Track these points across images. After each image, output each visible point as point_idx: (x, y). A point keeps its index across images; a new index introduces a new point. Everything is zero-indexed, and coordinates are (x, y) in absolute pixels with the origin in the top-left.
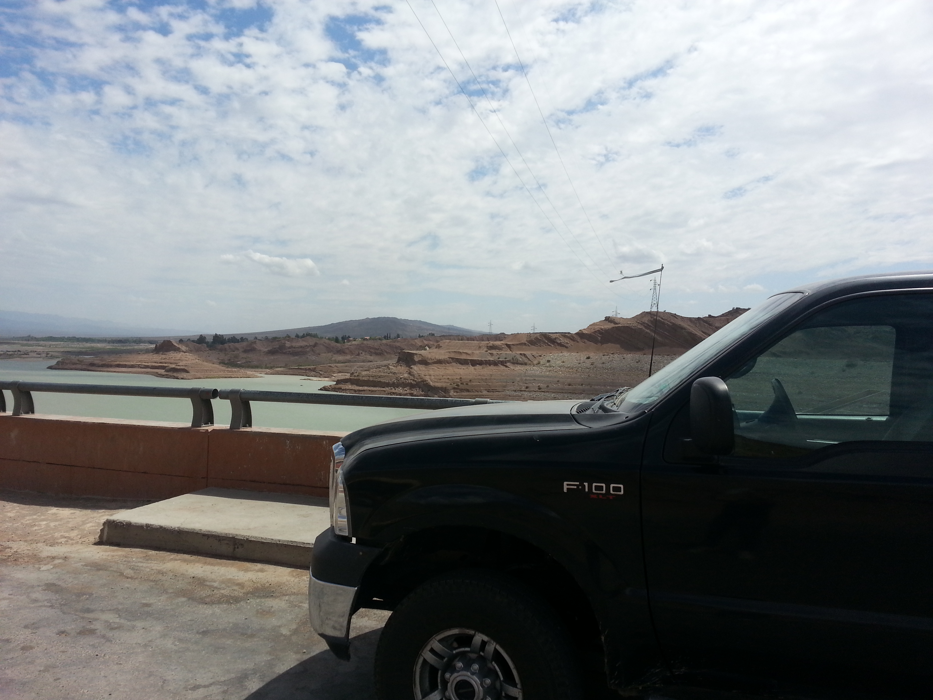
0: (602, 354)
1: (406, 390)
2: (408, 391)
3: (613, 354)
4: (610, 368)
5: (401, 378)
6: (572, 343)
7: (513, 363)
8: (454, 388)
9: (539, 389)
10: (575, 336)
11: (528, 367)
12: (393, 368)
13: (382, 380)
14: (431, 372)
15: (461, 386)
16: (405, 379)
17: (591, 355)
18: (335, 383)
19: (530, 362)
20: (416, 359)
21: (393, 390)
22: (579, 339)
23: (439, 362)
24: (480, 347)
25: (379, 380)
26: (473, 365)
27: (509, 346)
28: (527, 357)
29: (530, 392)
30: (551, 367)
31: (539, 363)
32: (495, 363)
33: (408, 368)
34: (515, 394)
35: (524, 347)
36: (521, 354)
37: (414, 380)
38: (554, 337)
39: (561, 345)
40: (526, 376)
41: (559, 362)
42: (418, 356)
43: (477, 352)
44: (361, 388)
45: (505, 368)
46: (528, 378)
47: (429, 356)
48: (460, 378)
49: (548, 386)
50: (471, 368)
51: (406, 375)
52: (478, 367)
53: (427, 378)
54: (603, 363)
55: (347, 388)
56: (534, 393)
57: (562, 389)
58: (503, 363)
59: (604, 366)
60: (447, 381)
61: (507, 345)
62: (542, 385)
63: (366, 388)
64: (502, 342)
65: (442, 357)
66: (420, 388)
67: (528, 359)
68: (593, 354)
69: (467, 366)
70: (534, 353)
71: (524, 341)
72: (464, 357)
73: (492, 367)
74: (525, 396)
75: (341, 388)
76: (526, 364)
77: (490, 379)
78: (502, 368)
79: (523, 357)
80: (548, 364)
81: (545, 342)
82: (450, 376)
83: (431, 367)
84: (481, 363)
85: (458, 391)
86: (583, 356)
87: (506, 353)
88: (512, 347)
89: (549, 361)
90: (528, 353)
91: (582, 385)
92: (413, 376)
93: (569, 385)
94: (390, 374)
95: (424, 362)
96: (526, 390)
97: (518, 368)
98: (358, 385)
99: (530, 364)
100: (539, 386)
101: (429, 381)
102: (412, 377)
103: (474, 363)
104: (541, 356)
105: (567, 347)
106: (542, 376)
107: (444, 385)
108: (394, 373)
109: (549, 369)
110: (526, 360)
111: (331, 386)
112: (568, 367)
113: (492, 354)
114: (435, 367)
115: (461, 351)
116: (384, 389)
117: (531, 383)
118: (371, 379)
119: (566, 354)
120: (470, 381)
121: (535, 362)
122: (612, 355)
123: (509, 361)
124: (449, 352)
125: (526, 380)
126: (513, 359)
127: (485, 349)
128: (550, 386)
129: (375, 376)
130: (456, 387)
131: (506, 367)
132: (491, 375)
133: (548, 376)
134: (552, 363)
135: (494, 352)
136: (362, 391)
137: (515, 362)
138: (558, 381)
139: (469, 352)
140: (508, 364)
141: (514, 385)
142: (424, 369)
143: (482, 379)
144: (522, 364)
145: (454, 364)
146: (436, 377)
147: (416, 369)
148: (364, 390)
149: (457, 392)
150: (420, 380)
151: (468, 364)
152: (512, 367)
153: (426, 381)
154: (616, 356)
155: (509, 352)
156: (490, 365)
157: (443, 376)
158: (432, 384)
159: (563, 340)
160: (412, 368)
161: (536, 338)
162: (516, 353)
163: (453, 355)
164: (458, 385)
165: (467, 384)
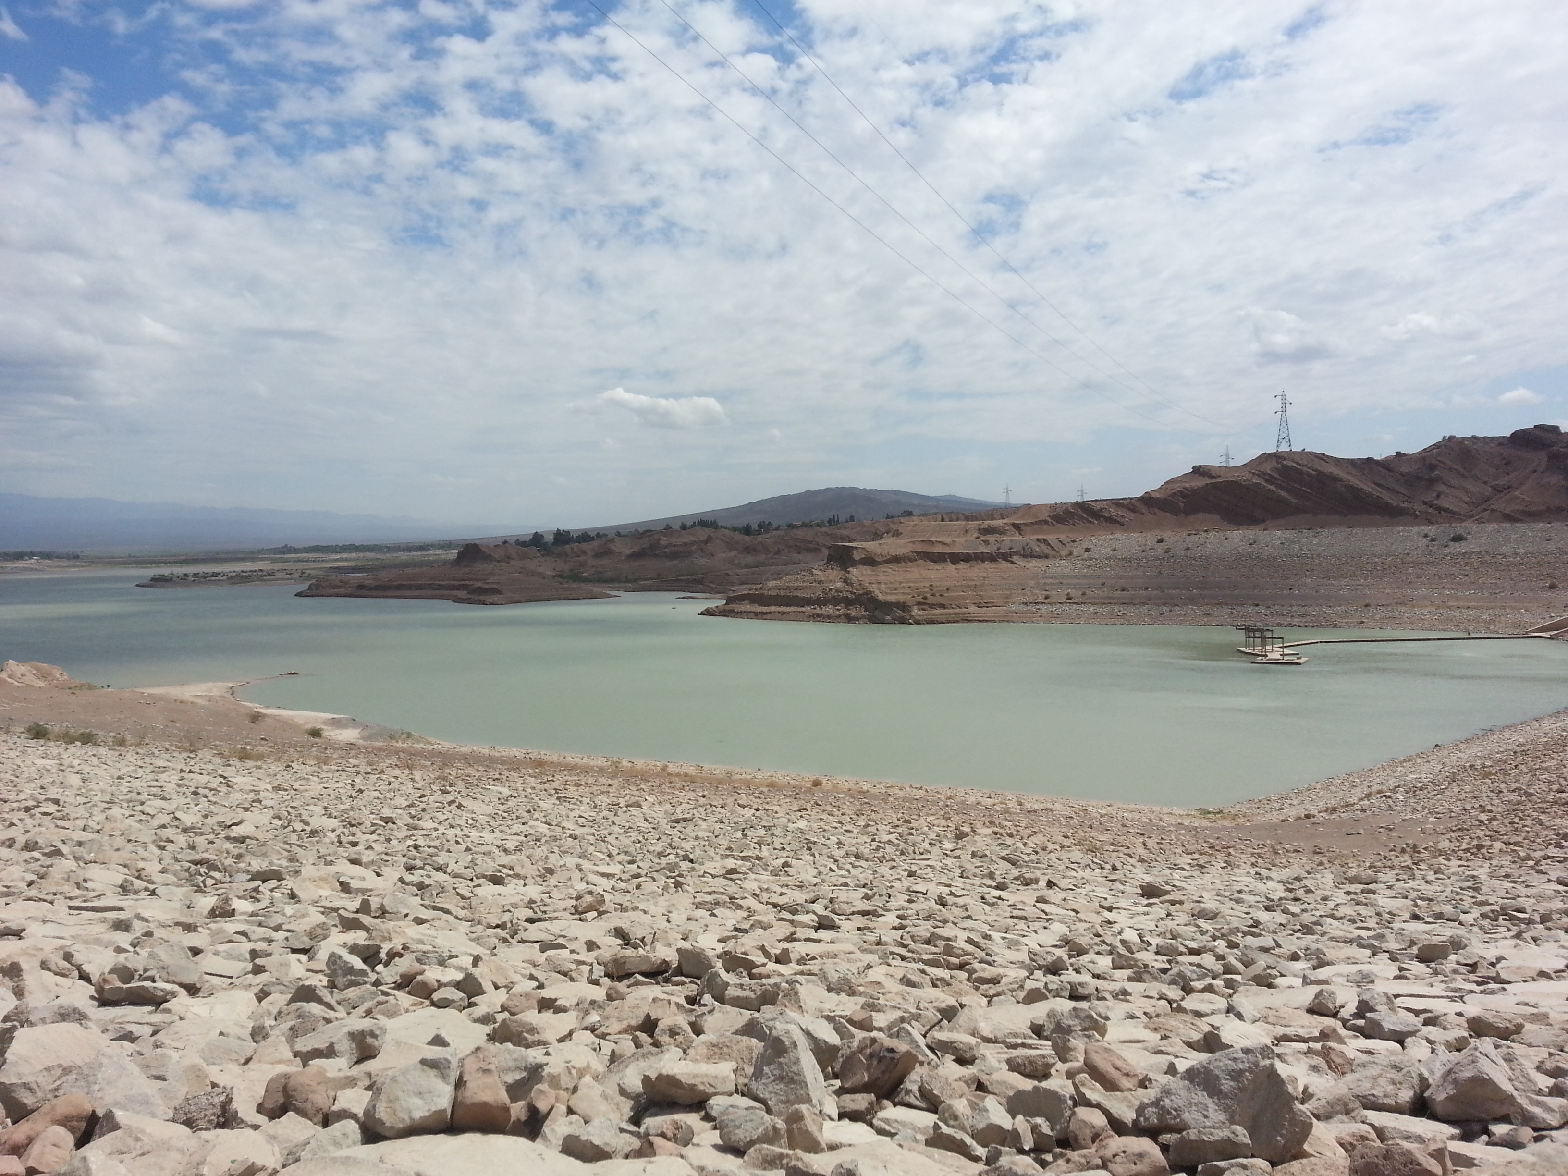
0: (1185, 533)
1: (839, 610)
2: (842, 612)
3: (1206, 531)
4: (1200, 557)
5: (831, 590)
6: (1132, 515)
7: (1024, 556)
8: (919, 604)
9: (1068, 599)
10: (1136, 503)
11: (1050, 562)
12: (819, 573)
13: (800, 594)
14: (882, 578)
15: (931, 600)
16: (837, 591)
17: (1167, 535)
18: (724, 602)
19: (1054, 553)
20: (857, 556)
21: (818, 611)
22: (1144, 509)
23: (896, 560)
24: (967, 531)
25: (796, 593)
26: (954, 563)
27: (1017, 527)
28: (1049, 545)
29: (1051, 604)
30: (1091, 559)
31: (1071, 554)
32: (992, 558)
33: (843, 572)
34: (1025, 608)
35: (1045, 527)
36: (1038, 540)
37: (851, 593)
38: (1098, 507)
39: (1111, 520)
40: (1046, 577)
41: (1107, 551)
42: (860, 550)
43: (962, 540)
44: (765, 609)
45: (1009, 565)
46: (1050, 581)
47: (879, 551)
48: (931, 585)
49: (1084, 594)
50: (951, 567)
51: (839, 585)
52: (962, 565)
53: (874, 588)
54: (1188, 549)
55: (743, 609)
56: (1058, 606)
57: (1109, 598)
58: (1006, 557)
59: (1189, 553)
60: (907, 591)
61: (1014, 525)
62: (1073, 593)
63: (773, 608)
64: (1006, 521)
65: (900, 552)
66: (861, 606)
67: (1052, 547)
68: (1169, 533)
69: (943, 565)
70: (1062, 537)
71: (1045, 516)
72: (938, 549)
73: (987, 565)
74: (1043, 612)
75: (733, 611)
76: (1047, 557)
77: (982, 585)
78: (1004, 565)
79: (1042, 545)
80: (1086, 555)
81: (1083, 518)
82: (912, 582)
83: (881, 568)
84: (967, 558)
85: (926, 607)
86: (1149, 538)
87: (1013, 540)
88: (1023, 528)
89: (1088, 550)
90: (1051, 538)
91: (1146, 589)
92: (851, 584)
93: (1123, 590)
94: (814, 584)
95: (870, 561)
96: (1046, 601)
97: (1034, 565)
98: (761, 604)
99: (1054, 557)
100: (1068, 594)
101: (877, 592)
102: (849, 588)
103: (955, 559)
104: (1074, 541)
105: (1122, 524)
106: (1075, 577)
107: (901, 598)
108: (820, 582)
109: (1088, 563)
110: (1047, 550)
111: (717, 607)
112: (1123, 559)
113: (986, 542)
114: (888, 568)
115: (933, 539)
116: (803, 609)
117: (1054, 589)
118: (782, 593)
119: (1118, 535)
120: (948, 589)
121: (1064, 553)
122: (1204, 534)
123: (1016, 553)
124: (913, 542)
125: (1045, 584)
126: (1024, 549)
127: (976, 535)
128: (1088, 592)
129: (788, 588)
130: (922, 600)
131: (1012, 562)
132: (984, 578)
133: (1085, 576)
134: (1094, 553)
135: (991, 538)
136: (767, 613)
137: (1027, 554)
138: (1103, 584)
139: (948, 540)
140: (1015, 558)
141: (1024, 594)
142: (869, 572)
143: (969, 586)
144: (1039, 557)
145: (921, 562)
146: (889, 585)
147: (855, 573)
148: (770, 613)
149: (924, 610)
150: (861, 592)
151: (945, 561)
152: (1021, 562)
153: (871, 592)
154: (1211, 535)
155: (1017, 537)
156: (983, 561)
157: (901, 583)
158: (881, 597)
159: (1114, 512)
160: (848, 572)
161: (1067, 511)
162: (1030, 538)
163: (919, 548)
164: (925, 598)
165: (941, 595)
